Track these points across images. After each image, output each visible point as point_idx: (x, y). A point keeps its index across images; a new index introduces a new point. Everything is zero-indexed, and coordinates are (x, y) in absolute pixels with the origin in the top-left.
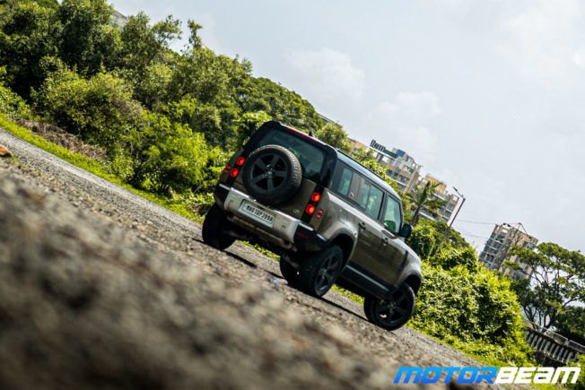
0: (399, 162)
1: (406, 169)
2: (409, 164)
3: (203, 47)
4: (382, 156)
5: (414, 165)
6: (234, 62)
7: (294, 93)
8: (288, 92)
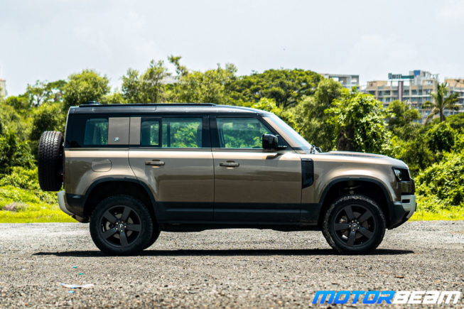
0: (419, 80)
1: (426, 83)
2: (427, 77)
3: (190, 72)
4: (402, 82)
5: (432, 77)
6: (218, 71)
7: (296, 70)
8: (292, 72)
